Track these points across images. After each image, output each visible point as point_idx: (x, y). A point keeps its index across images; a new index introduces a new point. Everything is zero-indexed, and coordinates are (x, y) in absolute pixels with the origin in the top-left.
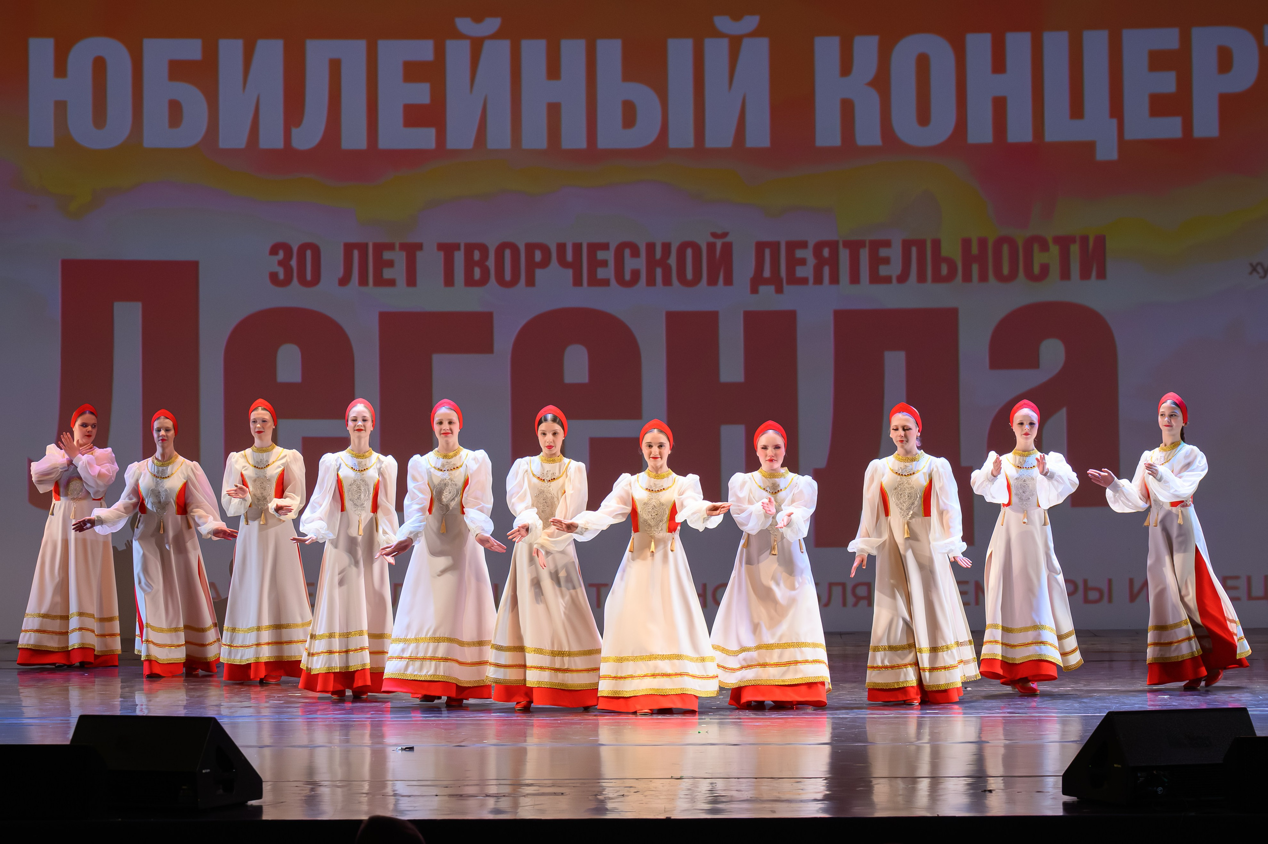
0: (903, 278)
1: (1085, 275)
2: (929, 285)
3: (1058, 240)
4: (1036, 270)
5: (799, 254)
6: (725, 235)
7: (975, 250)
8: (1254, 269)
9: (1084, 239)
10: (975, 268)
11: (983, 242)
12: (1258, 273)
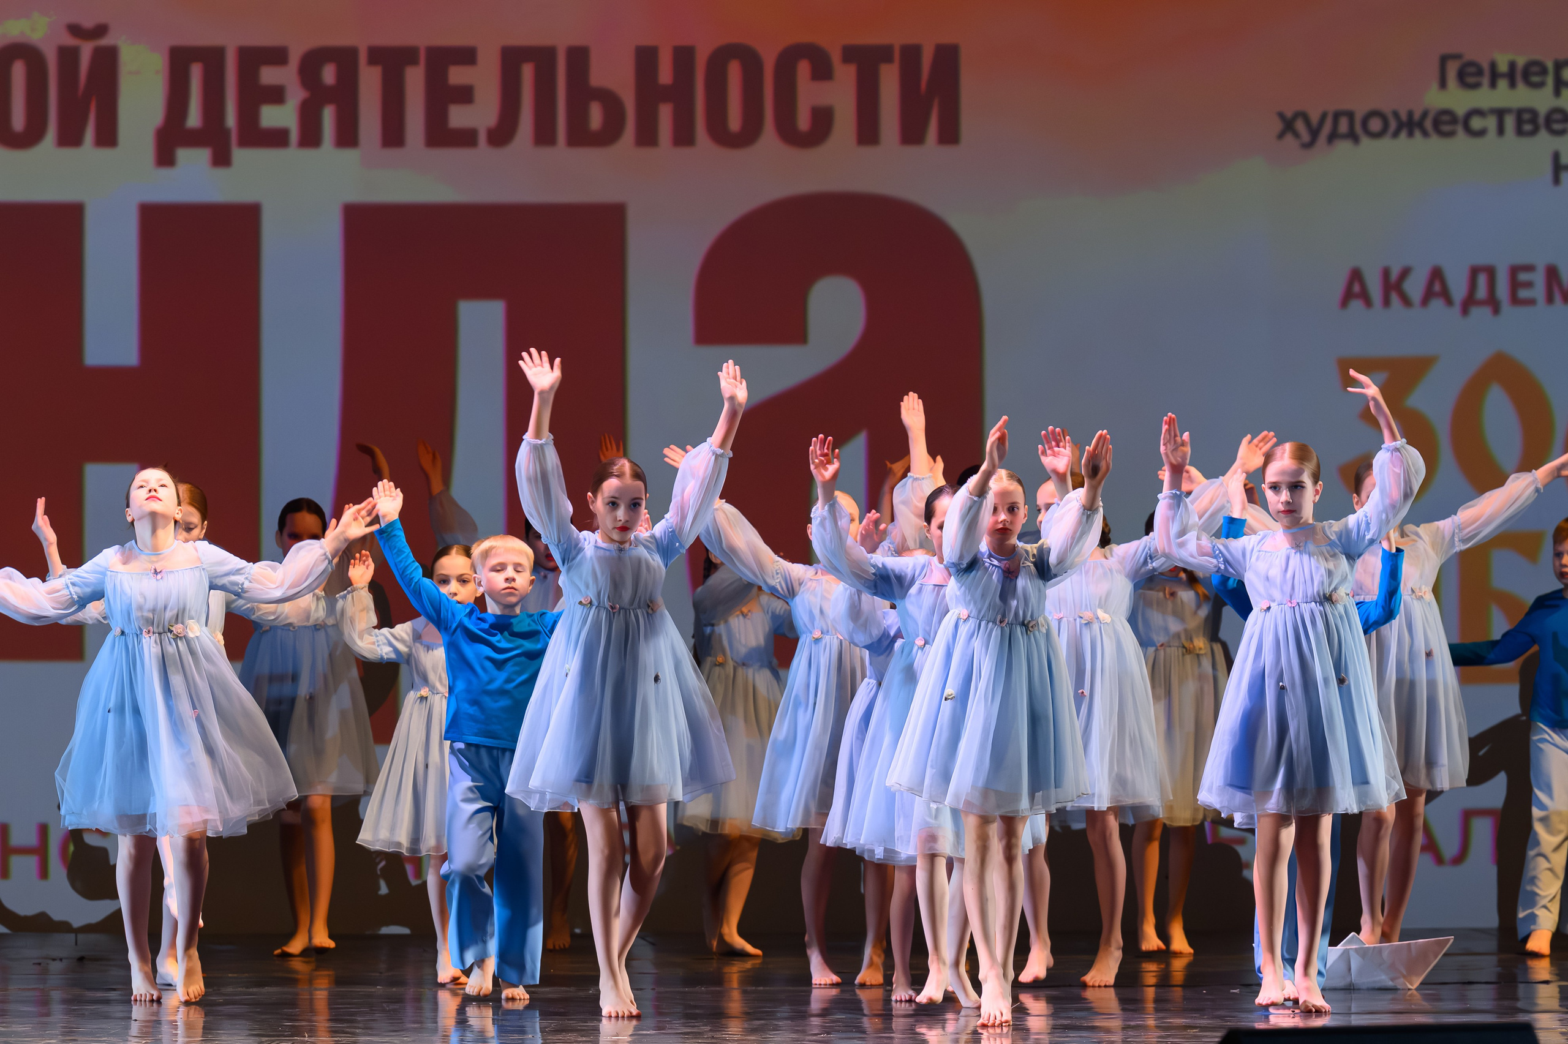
0: (502, 135)
1: (912, 134)
2: (561, 153)
3: (851, 54)
4: (803, 122)
5: (269, 75)
6: (101, 30)
7: (665, 75)
8: (1288, 126)
9: (911, 54)
10: (665, 114)
11: (684, 56)
12: (1297, 135)
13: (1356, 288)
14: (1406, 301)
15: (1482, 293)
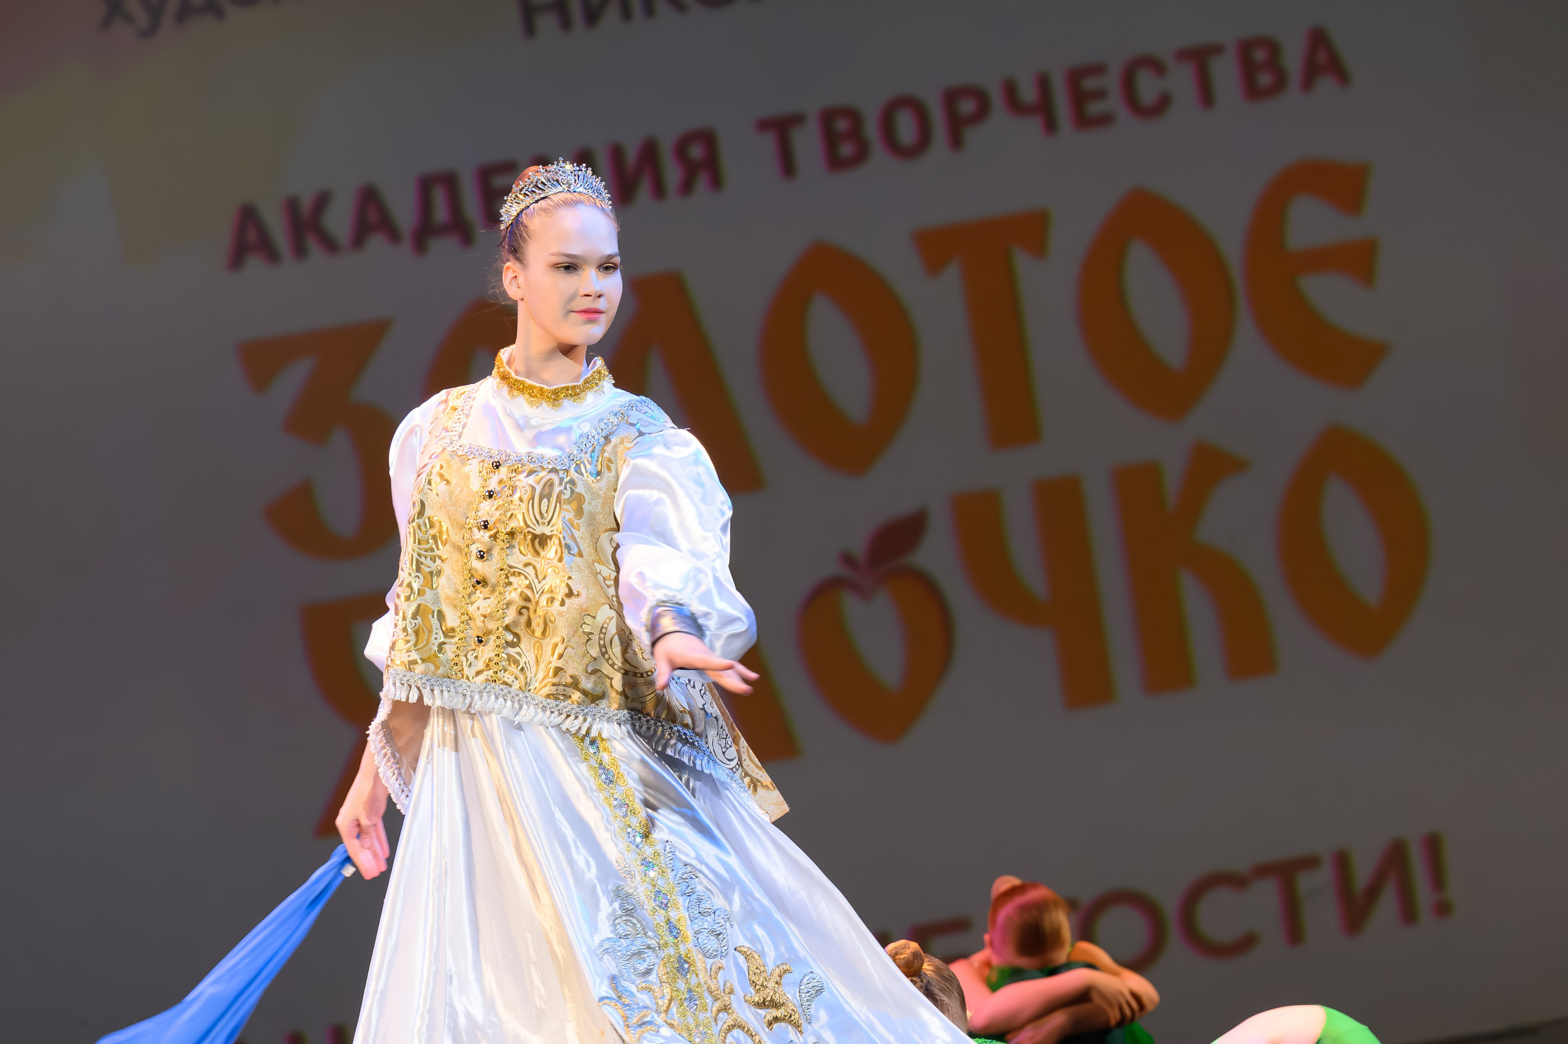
8: (115, 8)
13: (252, 236)
14: (330, 245)
15: (441, 213)
